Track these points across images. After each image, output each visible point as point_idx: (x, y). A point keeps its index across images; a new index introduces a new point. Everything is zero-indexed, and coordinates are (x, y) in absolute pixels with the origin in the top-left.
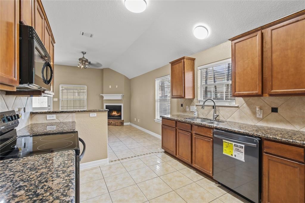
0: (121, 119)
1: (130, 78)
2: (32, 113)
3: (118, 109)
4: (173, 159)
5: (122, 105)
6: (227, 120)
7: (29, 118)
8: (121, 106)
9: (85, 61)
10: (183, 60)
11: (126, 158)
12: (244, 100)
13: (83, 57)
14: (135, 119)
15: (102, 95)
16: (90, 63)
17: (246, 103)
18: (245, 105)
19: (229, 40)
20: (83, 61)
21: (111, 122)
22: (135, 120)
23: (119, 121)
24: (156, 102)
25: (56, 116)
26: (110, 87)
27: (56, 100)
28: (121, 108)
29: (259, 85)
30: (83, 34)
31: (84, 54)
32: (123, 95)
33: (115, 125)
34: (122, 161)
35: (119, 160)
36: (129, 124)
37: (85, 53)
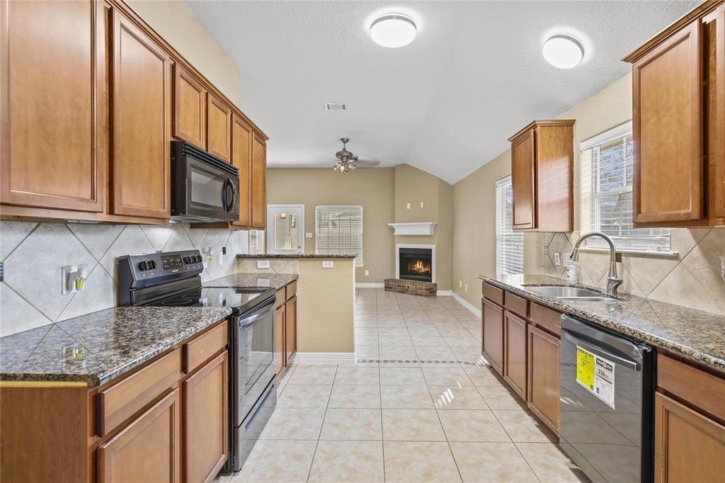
0: (430, 281)
1: (452, 181)
2: (239, 257)
3: (425, 256)
4: (501, 385)
5: (433, 247)
6: (648, 297)
7: (234, 264)
8: (430, 250)
9: (347, 157)
10: (532, 130)
11: (393, 361)
12: (695, 237)
13: (344, 149)
14: (461, 282)
15: (391, 224)
16: (356, 159)
17: (701, 247)
18: (696, 252)
19: (626, 60)
20: (344, 156)
21: (408, 287)
22: (461, 286)
23: (424, 285)
24: (498, 242)
25: (270, 264)
26: (409, 206)
27: (309, 235)
28: (430, 255)
29: (693, 189)
30: (329, 108)
31: (345, 143)
32: (436, 225)
33: (416, 295)
34: (382, 364)
35: (378, 362)
36: (450, 295)
37: (348, 140)
